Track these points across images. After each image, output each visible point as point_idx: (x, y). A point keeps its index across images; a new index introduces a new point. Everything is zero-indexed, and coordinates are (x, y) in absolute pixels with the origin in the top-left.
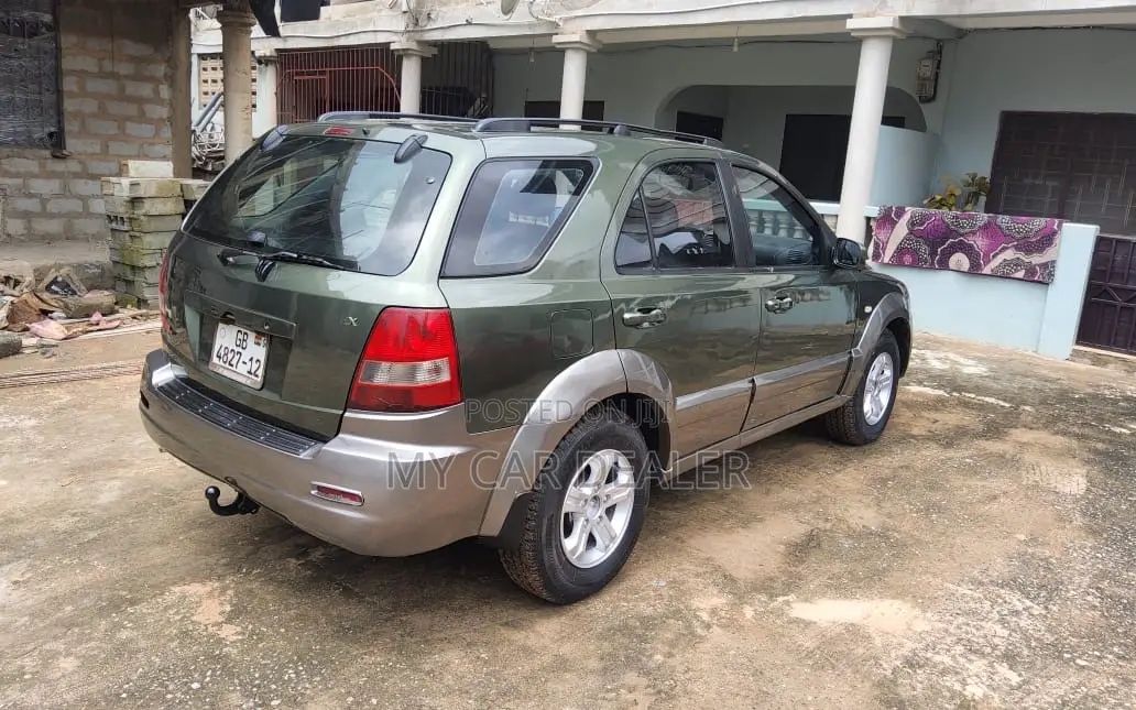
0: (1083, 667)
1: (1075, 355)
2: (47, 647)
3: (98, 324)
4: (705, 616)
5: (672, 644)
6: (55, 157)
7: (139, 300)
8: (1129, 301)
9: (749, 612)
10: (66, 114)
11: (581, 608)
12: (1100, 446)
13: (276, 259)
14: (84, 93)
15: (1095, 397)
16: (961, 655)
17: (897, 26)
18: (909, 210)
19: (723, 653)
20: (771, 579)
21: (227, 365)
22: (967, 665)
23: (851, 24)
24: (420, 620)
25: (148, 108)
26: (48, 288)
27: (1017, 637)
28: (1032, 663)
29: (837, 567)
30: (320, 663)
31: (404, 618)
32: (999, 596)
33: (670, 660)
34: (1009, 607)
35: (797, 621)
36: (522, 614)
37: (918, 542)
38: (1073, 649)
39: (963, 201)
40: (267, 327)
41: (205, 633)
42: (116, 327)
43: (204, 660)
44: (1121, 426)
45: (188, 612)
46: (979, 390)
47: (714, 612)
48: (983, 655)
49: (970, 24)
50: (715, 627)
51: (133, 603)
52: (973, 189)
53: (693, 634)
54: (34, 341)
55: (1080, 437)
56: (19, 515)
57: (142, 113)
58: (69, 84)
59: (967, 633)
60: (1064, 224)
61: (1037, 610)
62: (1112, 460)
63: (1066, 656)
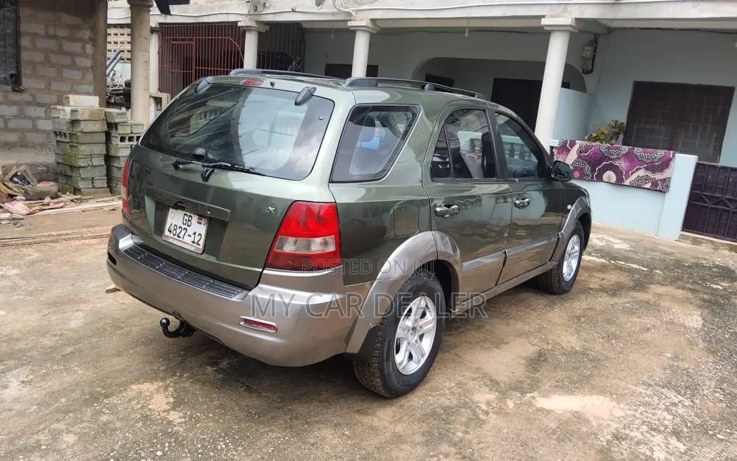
0: (722, 440)
1: (682, 238)
2: (53, 426)
3: (48, 205)
4: (484, 407)
5: (467, 425)
6: (14, 90)
7: (75, 189)
8: (716, 204)
9: (510, 404)
10: (22, 62)
11: (403, 401)
12: (705, 296)
13: (215, 167)
14: (35, 49)
15: (697, 265)
16: (647, 432)
17: (574, 24)
18: (578, 143)
19: (499, 431)
20: (520, 382)
21: (176, 237)
22: (652, 439)
23: (544, 22)
24: (300, 409)
25: (78, 60)
26: (11, 180)
27: (678, 420)
28: (691, 437)
29: (560, 374)
30: (240, 437)
31: (289, 407)
32: (662, 393)
33: (467, 436)
34: (670, 400)
35: (541, 410)
36: (366, 405)
37: (607, 358)
38: (714, 428)
39: (609, 137)
40: (209, 213)
41: (159, 417)
42: (62, 207)
43: (161, 436)
44: (716, 284)
45: (145, 403)
46: (626, 259)
47: (488, 404)
48: (660, 432)
49: (615, 25)
50: (491, 413)
51: (107, 396)
52: (616, 130)
53: (478, 418)
54: (7, 215)
55: (692, 290)
56: (17, 335)
57: (74, 63)
58: (25, 42)
59: (647, 417)
60: (677, 155)
61: (687, 403)
62: (715, 305)
63: (710, 432)
